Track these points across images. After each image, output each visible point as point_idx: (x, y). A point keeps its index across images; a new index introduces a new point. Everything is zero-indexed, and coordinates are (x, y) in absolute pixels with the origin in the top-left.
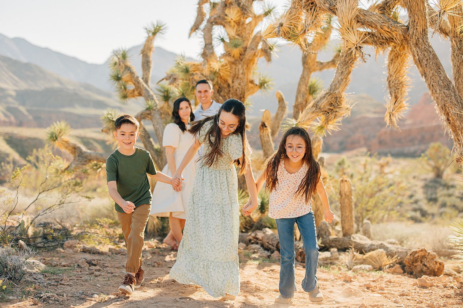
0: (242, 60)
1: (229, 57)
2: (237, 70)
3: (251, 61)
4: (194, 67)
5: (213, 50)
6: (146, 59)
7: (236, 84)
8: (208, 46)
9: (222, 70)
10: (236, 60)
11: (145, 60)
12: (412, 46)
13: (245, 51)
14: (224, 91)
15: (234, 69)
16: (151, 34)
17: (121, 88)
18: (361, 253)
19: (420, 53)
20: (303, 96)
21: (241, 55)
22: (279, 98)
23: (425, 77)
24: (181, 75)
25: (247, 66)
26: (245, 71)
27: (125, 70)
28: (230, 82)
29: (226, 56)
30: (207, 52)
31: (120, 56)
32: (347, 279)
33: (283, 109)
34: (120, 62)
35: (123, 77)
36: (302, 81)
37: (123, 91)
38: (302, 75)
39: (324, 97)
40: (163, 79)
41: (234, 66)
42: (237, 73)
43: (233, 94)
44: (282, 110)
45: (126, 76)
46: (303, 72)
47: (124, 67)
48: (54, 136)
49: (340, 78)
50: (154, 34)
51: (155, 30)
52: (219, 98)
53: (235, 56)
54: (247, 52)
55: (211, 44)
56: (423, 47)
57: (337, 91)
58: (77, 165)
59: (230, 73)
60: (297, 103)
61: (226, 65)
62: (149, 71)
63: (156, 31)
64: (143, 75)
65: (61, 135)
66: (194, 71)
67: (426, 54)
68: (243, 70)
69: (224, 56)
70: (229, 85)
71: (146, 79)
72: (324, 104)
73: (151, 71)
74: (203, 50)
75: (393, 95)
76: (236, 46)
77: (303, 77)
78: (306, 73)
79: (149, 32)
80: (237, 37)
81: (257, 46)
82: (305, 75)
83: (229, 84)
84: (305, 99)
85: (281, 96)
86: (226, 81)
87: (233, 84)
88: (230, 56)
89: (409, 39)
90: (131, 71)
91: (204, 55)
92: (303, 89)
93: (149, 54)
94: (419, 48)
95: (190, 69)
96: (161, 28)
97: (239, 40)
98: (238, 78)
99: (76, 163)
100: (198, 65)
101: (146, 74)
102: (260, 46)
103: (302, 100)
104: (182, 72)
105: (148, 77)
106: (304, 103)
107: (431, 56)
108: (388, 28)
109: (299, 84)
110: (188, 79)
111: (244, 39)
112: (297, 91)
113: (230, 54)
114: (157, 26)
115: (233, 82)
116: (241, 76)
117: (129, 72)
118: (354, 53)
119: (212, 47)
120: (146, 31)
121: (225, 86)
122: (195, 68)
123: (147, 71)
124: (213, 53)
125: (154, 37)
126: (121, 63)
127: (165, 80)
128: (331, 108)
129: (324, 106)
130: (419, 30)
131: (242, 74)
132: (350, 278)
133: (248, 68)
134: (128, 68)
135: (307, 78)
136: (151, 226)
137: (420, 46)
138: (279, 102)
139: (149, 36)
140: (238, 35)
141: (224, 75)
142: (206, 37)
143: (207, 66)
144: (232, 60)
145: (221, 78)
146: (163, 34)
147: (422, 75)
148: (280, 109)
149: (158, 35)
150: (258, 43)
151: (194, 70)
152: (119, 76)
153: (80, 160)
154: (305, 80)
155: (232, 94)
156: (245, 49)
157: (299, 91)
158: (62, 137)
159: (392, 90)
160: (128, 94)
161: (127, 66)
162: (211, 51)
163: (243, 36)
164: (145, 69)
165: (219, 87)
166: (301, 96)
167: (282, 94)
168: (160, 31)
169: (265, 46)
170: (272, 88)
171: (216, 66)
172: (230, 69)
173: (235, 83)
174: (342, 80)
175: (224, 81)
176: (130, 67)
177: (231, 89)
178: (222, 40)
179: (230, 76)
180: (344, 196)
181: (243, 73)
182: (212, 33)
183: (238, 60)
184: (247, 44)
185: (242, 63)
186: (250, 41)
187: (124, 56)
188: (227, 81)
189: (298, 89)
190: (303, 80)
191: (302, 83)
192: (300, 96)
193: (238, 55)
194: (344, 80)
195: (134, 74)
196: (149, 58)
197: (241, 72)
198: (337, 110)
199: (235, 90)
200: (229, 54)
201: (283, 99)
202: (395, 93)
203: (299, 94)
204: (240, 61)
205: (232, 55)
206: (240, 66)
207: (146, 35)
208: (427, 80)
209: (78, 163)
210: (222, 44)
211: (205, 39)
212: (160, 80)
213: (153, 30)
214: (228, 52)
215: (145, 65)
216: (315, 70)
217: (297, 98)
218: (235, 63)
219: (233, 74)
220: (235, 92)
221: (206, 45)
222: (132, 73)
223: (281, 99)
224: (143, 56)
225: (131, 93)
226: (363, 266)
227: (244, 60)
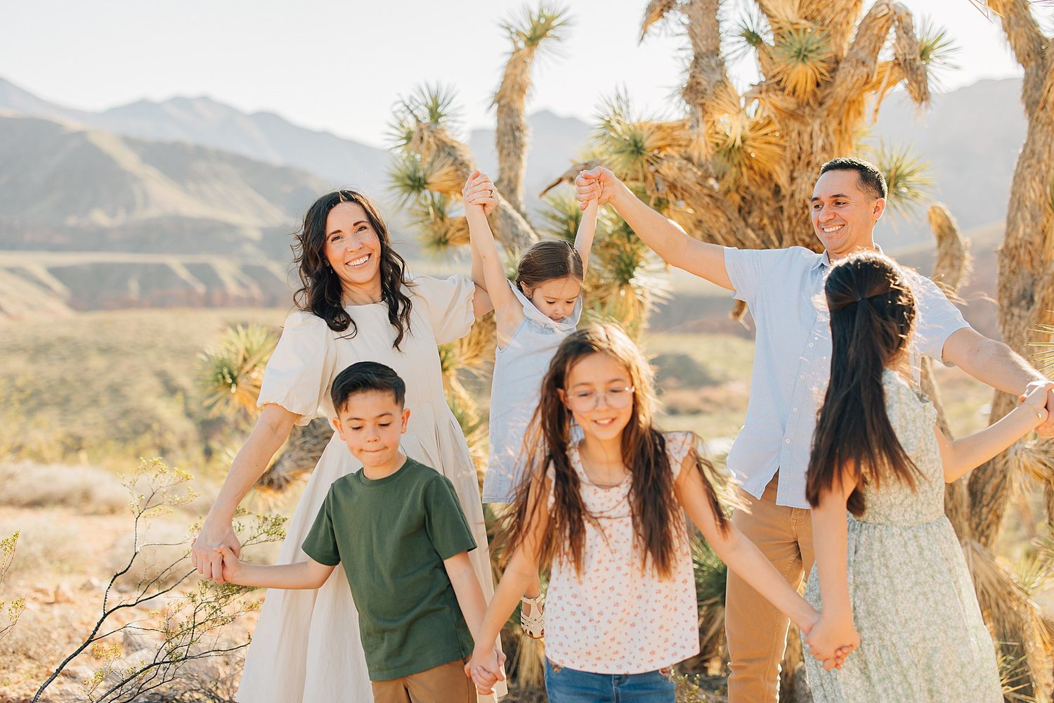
0: (821, 104)
1: (779, 93)
2: (806, 137)
3: (852, 105)
4: (659, 135)
5: (723, 74)
6: (509, 121)
7: (803, 186)
8: (704, 62)
9: (754, 139)
10: (801, 105)
11: (506, 124)
13: (833, 71)
14: (761, 209)
15: (794, 135)
16: (521, 44)
17: (428, 214)
20: (1033, 218)
21: (818, 85)
22: (940, 227)
24: (619, 162)
25: (840, 123)
26: (834, 139)
27: (438, 156)
28: (782, 179)
29: (767, 91)
30: (703, 79)
31: (423, 113)
33: (956, 263)
34: (421, 130)
35: (429, 180)
36: (1029, 166)
37: (434, 223)
38: (1026, 145)
40: (560, 180)
41: (794, 126)
42: (806, 147)
43: (794, 221)
44: (952, 266)
45: (440, 175)
46: (1031, 133)
47: (434, 147)
48: (225, 371)
50: (533, 41)
51: (534, 29)
52: (744, 233)
53: (800, 90)
54: (840, 76)
55: (716, 52)
58: (300, 463)
59: (784, 148)
60: (1012, 243)
61: (769, 123)
62: (519, 158)
63: (538, 32)
64: (502, 170)
65: (247, 367)
66: (660, 148)
68: (827, 136)
69: (760, 90)
70: (777, 190)
71: (510, 181)
73: (524, 157)
74: (687, 76)
76: (802, 55)
77: (1033, 152)
78: (1040, 138)
79: (515, 35)
80: (804, 23)
81: (875, 51)
82: (1038, 147)
83: (777, 186)
84: (1040, 228)
85: (948, 219)
86: (767, 177)
87: (794, 187)
88: (783, 90)
90: (456, 159)
91: (693, 91)
92: (1033, 192)
93: (516, 105)
95: (648, 144)
96: (554, 23)
97: (812, 33)
98: (808, 164)
99: (297, 454)
100: (673, 128)
101: (511, 168)
103: (1028, 230)
104: (621, 152)
105: (517, 176)
106: (1038, 240)
109: (1019, 179)
110: (641, 177)
111: (831, 30)
112: (1012, 202)
113: (782, 84)
114: (542, 15)
115: (792, 179)
116: (819, 157)
117: (451, 159)
119: (721, 64)
120: (507, 33)
121: (765, 193)
122: (663, 139)
123: (513, 159)
124: (723, 83)
125: (531, 51)
126: (426, 134)
127: (565, 183)
131: (824, 149)
133: (842, 129)
134: (446, 150)
135: (1045, 156)
136: (531, 670)
138: (941, 238)
139: (518, 50)
140: (809, 17)
141: (763, 158)
142: (698, 31)
143: (703, 128)
144: (790, 103)
145: (751, 168)
146: (558, 38)
148: (947, 262)
149: (542, 43)
150: (881, 39)
151: (661, 143)
152: (421, 174)
153: (308, 446)
154: (1039, 162)
155: (790, 219)
156: (835, 64)
157: (1017, 202)
158: (254, 375)
160: (452, 230)
161: (444, 142)
162: (718, 77)
163: (823, 19)
164: (505, 152)
165: (743, 199)
166: (1028, 217)
167: (948, 213)
168: (550, 33)
169: (907, 51)
170: (922, 194)
171: (731, 125)
172: (782, 137)
173: (799, 181)
175: (762, 176)
176: (455, 144)
177: (785, 204)
178: (753, 38)
179: (782, 158)
181: (828, 147)
182: (718, 17)
183: (808, 104)
184: (841, 48)
185: (825, 113)
186: (851, 38)
187: (435, 114)
188: (770, 175)
189: (1013, 193)
190: (1034, 161)
191: (1027, 173)
192: (1024, 219)
193: (810, 86)
195: (467, 167)
196: (518, 116)
197: (819, 143)
199: (801, 205)
200: (779, 83)
201: (952, 230)
203: (1018, 209)
204: (815, 106)
205: (789, 88)
206: (816, 124)
207: (510, 47)
209: (302, 454)
210: (752, 51)
211: (693, 36)
212: (550, 183)
213: (527, 29)
214: (774, 77)
215: (507, 138)
217: (1011, 223)
218: (800, 112)
219: (793, 151)
220: (800, 211)
221: (697, 58)
222: (460, 164)
223: (947, 230)
224: (500, 111)
225: (459, 230)
227: (829, 102)
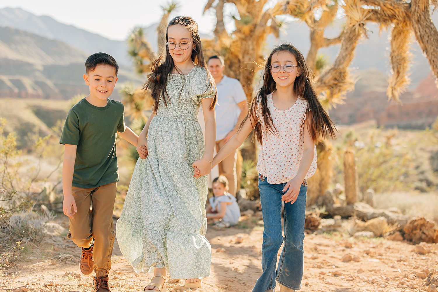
1: (240, 34)
2: (247, 46)
3: (260, 37)
4: (206, 43)
5: (224, 27)
6: (162, 36)
7: (246, 60)
8: (219, 24)
9: (233, 46)
10: (246, 37)
12: (414, 23)
14: (235, 66)
15: (244, 45)
16: (166, 12)
17: (138, 63)
18: (363, 220)
19: (421, 30)
21: (251, 31)
23: (427, 53)
25: (257, 42)
26: (255, 47)
27: (141, 46)
28: (240, 57)
29: (237, 32)
30: (219, 29)
31: (137, 33)
32: (348, 245)
34: (136, 38)
35: (139, 53)
36: (310, 57)
37: (139, 66)
39: (329, 72)
41: (244, 42)
42: (247, 49)
45: (142, 52)
47: (140, 44)
49: (344, 54)
50: (169, 12)
51: (170, 8)
52: (230, 73)
53: (246, 33)
54: (256, 29)
55: (222, 21)
56: (425, 24)
57: (341, 67)
59: (241, 49)
61: (237, 41)
66: (207, 48)
67: (427, 30)
68: (253, 46)
69: (235, 32)
70: (239, 61)
72: (329, 79)
74: (215, 27)
75: (396, 70)
76: (246, 23)
77: (311, 53)
78: (313, 49)
79: (164, 10)
80: (247, 14)
81: (266, 23)
82: (312, 51)
83: (239, 59)
86: (237, 57)
87: (244, 60)
88: (241, 32)
89: (411, 16)
91: (216, 32)
92: (311, 64)
94: (421, 24)
96: (176, 6)
97: (249, 17)
98: (248, 53)
100: (210, 42)
102: (269, 23)
107: (432, 32)
108: (391, 5)
111: (254, 16)
114: (173, 5)
115: (243, 57)
116: (251, 52)
117: (145, 48)
118: (357, 30)
119: (224, 24)
121: (236, 61)
124: (224, 30)
125: (169, 15)
126: (138, 40)
128: (336, 82)
129: (329, 81)
130: (421, 7)
131: (253, 49)
132: (351, 244)
133: (258, 44)
134: (144, 45)
135: (314, 54)
137: (422, 22)
139: (165, 14)
140: (249, 12)
141: (235, 51)
142: (218, 14)
143: (218, 42)
144: (242, 36)
145: (232, 54)
147: (424, 51)
150: (267, 20)
151: (207, 46)
152: (136, 52)
154: (312, 56)
156: (255, 26)
159: (395, 65)
160: (145, 68)
161: (143, 43)
162: (222, 28)
163: (253, 13)
165: (231, 63)
168: (175, 9)
169: (274, 24)
171: (227, 42)
172: (241, 46)
173: (245, 58)
174: (346, 55)
175: (235, 56)
176: (146, 43)
177: (241, 64)
178: (234, 17)
179: (240, 52)
180: (348, 167)
182: (223, 11)
183: (248, 37)
184: (257, 21)
185: (252, 39)
186: (260, 18)
187: (141, 33)
193: (248, 32)
194: (349, 56)
195: (150, 50)
197: (251, 47)
198: (341, 84)
199: (245, 65)
200: (240, 30)
202: (397, 68)
204: (250, 37)
205: (243, 32)
206: (250, 43)
208: (428, 56)
211: (217, 16)
213: (168, 7)
215: (160, 42)
216: (322, 46)
218: (245, 39)
219: (244, 50)
220: (245, 67)
221: (218, 22)
222: (148, 49)
224: (159, 33)
225: (147, 68)
226: (364, 233)
227: (254, 36)
